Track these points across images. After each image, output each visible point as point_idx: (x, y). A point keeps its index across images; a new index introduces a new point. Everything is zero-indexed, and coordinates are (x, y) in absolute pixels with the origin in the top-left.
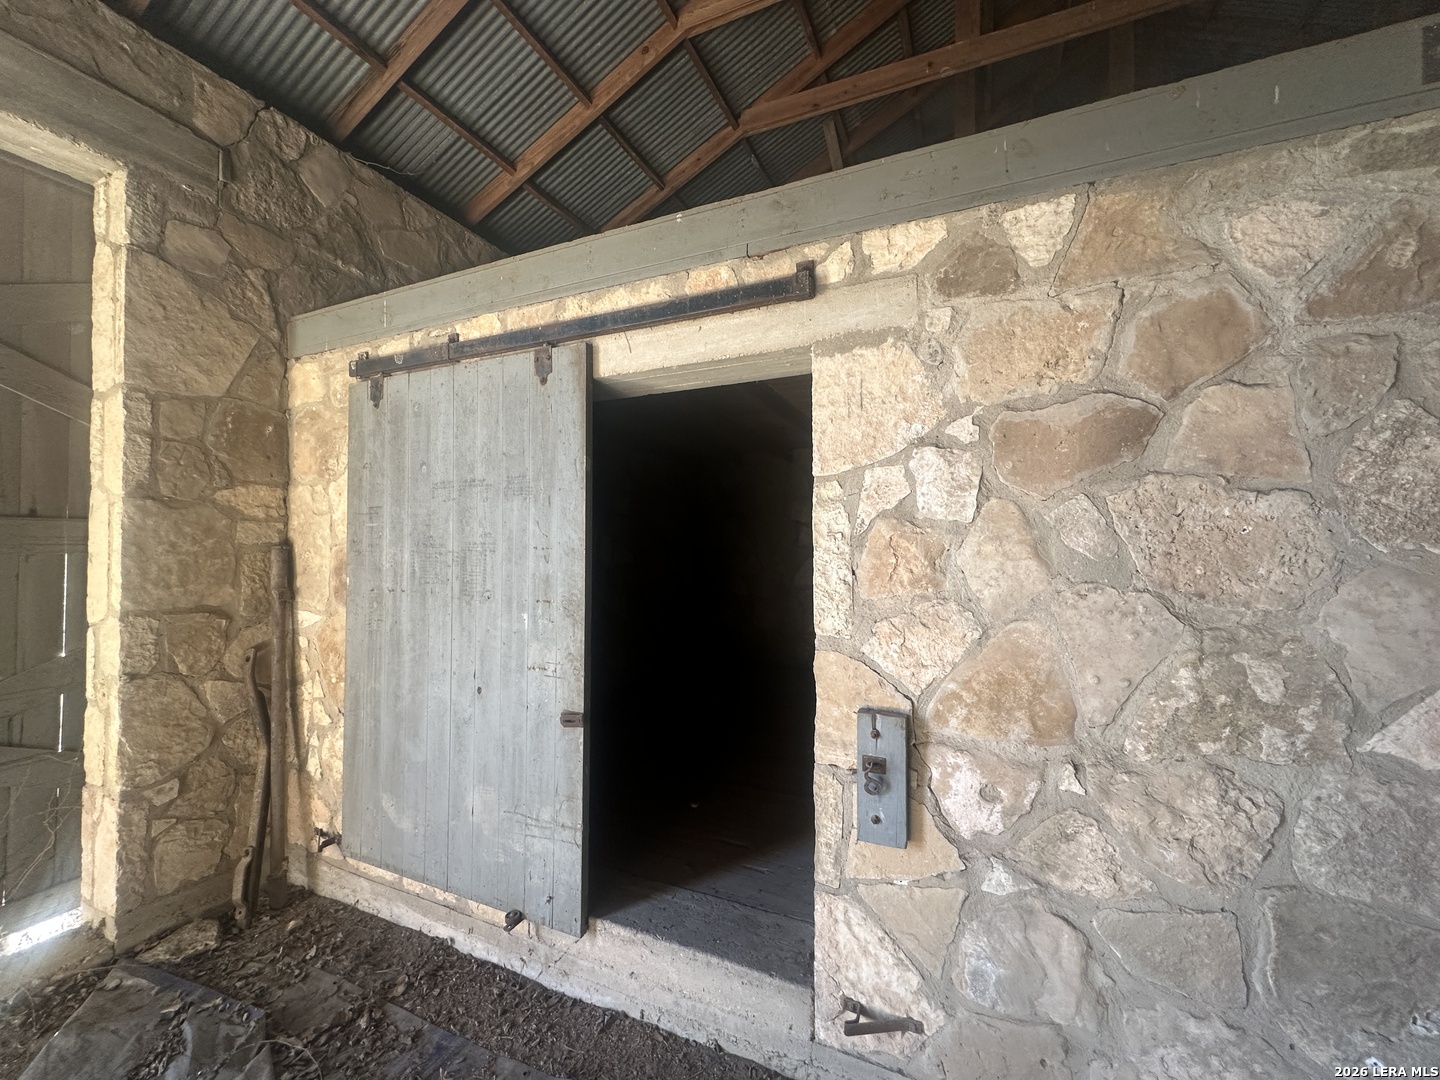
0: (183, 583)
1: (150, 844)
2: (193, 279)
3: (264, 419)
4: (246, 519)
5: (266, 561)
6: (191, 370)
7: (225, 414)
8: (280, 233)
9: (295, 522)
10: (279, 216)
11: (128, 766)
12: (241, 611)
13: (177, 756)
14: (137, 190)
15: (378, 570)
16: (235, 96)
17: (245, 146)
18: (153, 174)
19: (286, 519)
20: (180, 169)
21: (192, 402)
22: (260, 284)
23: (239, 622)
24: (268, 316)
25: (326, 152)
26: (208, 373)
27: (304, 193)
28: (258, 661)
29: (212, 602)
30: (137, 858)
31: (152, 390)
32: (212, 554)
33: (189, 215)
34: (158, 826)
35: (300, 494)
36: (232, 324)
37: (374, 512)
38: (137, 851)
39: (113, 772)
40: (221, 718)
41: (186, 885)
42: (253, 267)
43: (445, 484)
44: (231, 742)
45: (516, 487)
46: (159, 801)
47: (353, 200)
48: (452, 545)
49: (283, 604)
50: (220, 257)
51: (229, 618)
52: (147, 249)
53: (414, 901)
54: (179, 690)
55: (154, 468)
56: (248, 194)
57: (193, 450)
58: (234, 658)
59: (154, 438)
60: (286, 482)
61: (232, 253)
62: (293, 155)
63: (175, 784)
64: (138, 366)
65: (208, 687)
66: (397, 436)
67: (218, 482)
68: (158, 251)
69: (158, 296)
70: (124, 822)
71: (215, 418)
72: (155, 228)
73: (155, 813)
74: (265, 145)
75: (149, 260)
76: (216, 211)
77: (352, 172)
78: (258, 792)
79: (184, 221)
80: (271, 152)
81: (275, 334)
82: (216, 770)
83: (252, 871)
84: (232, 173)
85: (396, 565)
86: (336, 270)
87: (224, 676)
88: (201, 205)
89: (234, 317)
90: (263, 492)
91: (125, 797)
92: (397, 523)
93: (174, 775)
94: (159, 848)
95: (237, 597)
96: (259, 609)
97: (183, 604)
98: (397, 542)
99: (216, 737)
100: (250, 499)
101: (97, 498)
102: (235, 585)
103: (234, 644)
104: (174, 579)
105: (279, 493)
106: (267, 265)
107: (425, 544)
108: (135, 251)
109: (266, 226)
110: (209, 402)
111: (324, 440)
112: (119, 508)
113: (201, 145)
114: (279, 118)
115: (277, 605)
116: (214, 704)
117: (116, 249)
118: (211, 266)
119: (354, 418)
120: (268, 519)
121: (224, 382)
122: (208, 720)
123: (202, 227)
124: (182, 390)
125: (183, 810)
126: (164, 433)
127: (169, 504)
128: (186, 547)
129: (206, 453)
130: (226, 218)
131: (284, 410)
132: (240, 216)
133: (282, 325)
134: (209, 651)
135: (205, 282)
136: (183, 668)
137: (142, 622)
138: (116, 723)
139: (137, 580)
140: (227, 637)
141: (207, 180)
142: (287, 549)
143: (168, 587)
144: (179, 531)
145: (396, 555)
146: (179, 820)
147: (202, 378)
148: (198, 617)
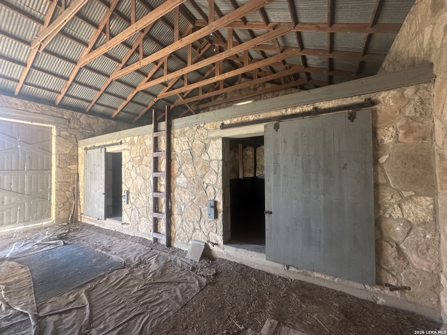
0: (63, 178)
1: (59, 212)
2: (64, 138)
3: (75, 155)
4: (71, 170)
5: (75, 175)
6: (64, 150)
7: (69, 155)
8: (77, 129)
9: (79, 170)
10: (76, 126)
11: (56, 202)
12: (71, 182)
13: (63, 201)
14: (57, 128)
15: (87, 176)
16: (70, 112)
17: (71, 118)
18: (59, 126)
19: (78, 170)
20: (62, 124)
21: (64, 154)
22: (74, 137)
23: (71, 184)
24: (75, 141)
25: (84, 115)
26: (66, 150)
27: (80, 122)
28: (74, 189)
29: (67, 181)
30: (58, 214)
31: (59, 153)
32: (67, 175)
33: (63, 130)
34: (60, 210)
35: (79, 166)
36: (70, 143)
37: (86, 168)
38: (57, 212)
39: (55, 202)
40: (69, 197)
41: (64, 218)
42: (72, 135)
43: (93, 165)
44: (70, 200)
45: (99, 166)
46: (60, 206)
47: (88, 121)
48: (94, 173)
49: (77, 181)
50: (68, 134)
51: (70, 183)
52: (59, 135)
53: (91, 220)
54: (63, 193)
55: (59, 163)
56: (72, 125)
57: (65, 161)
58: (70, 189)
59: (59, 160)
60: (78, 165)
61: (70, 134)
62: (79, 117)
63: (62, 205)
64: (57, 151)
65: (67, 192)
66: (88, 158)
67: (68, 165)
68: (59, 136)
69: (59, 141)
70: (56, 208)
71: (67, 156)
72: (59, 133)
73: (60, 208)
74: (74, 117)
75: (58, 137)
76: (67, 128)
77: (88, 117)
78: (73, 207)
79: (63, 131)
80: (75, 118)
81: (76, 143)
82: (68, 204)
83: (72, 217)
84: (69, 122)
85: (88, 175)
86: (86, 132)
87: (69, 191)
88: (65, 128)
89: (70, 142)
90: (74, 166)
91: (56, 205)
92: (88, 170)
93: (62, 203)
94: (60, 213)
95: (71, 181)
96: (74, 182)
97: (63, 181)
98: (88, 173)
99: (68, 199)
100: (73, 167)
101: (53, 168)
102: (70, 179)
103: (70, 187)
104: (62, 178)
105: (77, 166)
106: (75, 134)
107: (91, 173)
108: (57, 136)
109: (74, 128)
110: (66, 154)
111: (82, 158)
112: (55, 169)
113: (65, 120)
114: (76, 113)
115: (76, 182)
116: (67, 195)
117: (54, 136)
118: (66, 136)
119: (84, 156)
120: (75, 169)
121: (68, 151)
122: (67, 197)
123: (65, 131)
124: (63, 153)
125: (63, 208)
126: (61, 159)
127: (61, 168)
128: (63, 174)
129: (66, 161)
130: (69, 129)
131: (78, 154)
132: (71, 128)
133: (77, 142)
134: (67, 188)
135: (66, 138)
136: (63, 190)
137: (58, 183)
138: (55, 196)
139: (57, 178)
140: (69, 186)
141: (66, 125)
142: (78, 174)
143: (61, 179)
144: (62, 172)
145: (88, 174)
146: (63, 209)
147: (66, 151)
148: (65, 183)
